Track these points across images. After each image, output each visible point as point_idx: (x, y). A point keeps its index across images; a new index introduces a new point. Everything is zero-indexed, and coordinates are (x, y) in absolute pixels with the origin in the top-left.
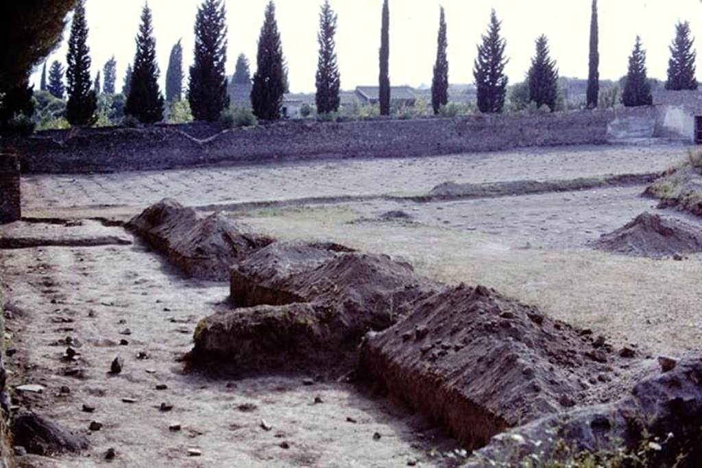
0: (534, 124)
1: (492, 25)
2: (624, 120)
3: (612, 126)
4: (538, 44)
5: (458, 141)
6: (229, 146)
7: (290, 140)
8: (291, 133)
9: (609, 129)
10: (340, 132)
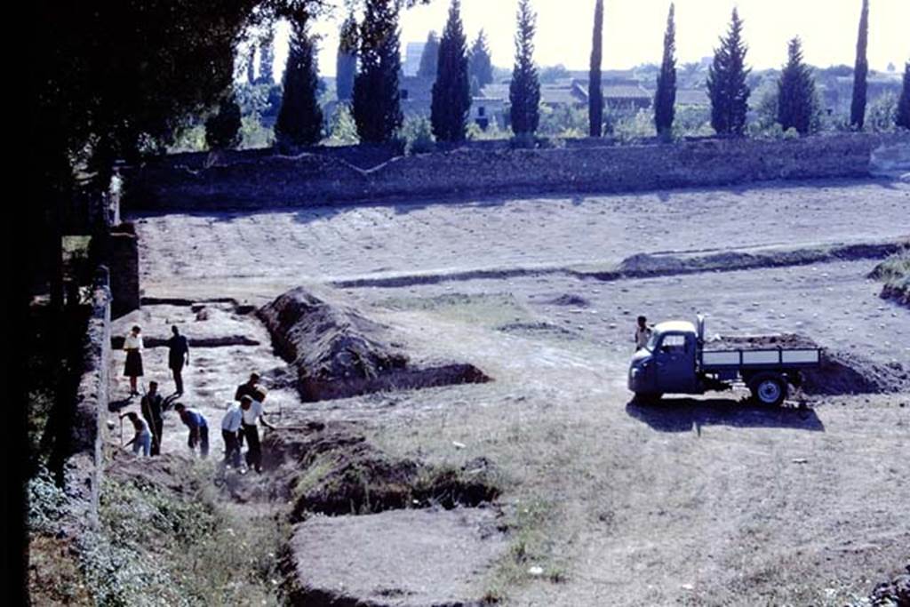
0: (777, 152)
1: (732, 23)
2: (891, 148)
3: (876, 154)
4: (791, 46)
5: (682, 173)
6: (400, 177)
7: (474, 171)
8: (474, 162)
9: (873, 158)
10: (536, 161)
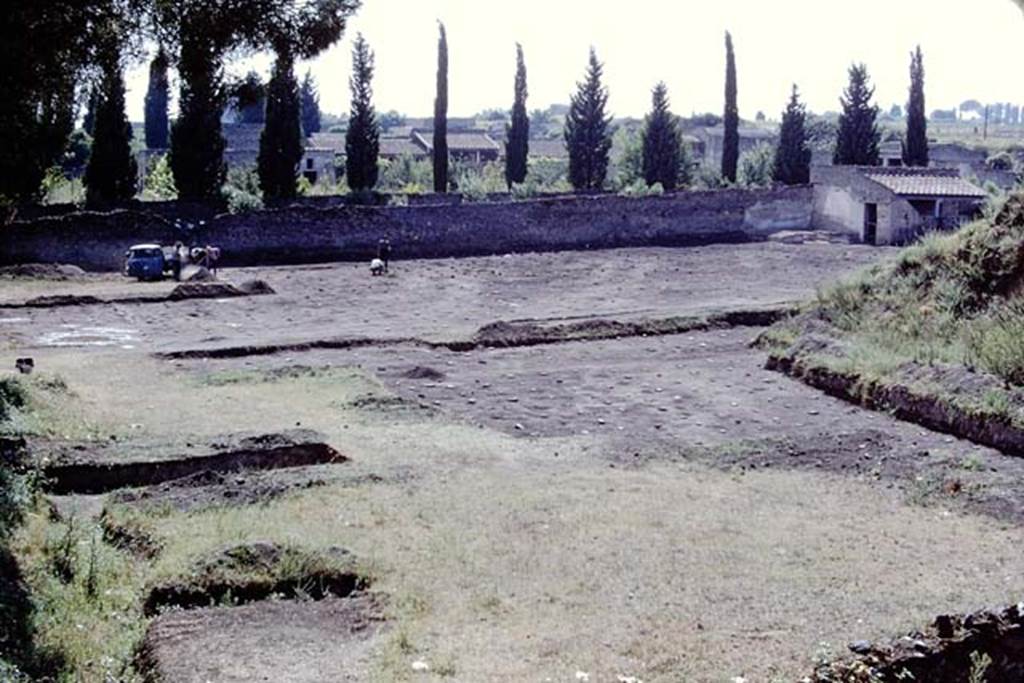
0: (643, 210)
1: (591, 67)
2: (768, 206)
3: (752, 212)
4: (655, 94)
5: (537, 233)
6: (225, 237)
7: (307, 230)
8: (307, 220)
9: (748, 216)
10: (375, 218)
